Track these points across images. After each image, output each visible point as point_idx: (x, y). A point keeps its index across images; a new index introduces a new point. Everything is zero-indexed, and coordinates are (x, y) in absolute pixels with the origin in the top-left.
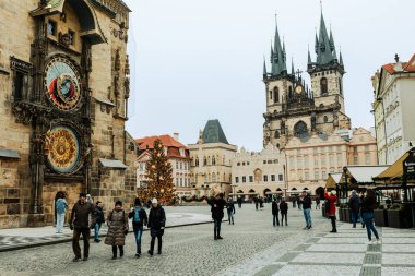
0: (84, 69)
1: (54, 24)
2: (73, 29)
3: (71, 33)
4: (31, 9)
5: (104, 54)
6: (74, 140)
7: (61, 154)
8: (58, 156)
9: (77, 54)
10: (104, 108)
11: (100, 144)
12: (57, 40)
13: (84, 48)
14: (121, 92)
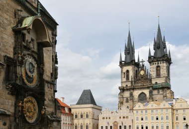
0: (40, 61)
3: (32, 40)
6: (36, 104)
7: (29, 113)
10: (49, 85)
11: (48, 107)
12: (26, 45)
13: (39, 49)
14: (54, 75)
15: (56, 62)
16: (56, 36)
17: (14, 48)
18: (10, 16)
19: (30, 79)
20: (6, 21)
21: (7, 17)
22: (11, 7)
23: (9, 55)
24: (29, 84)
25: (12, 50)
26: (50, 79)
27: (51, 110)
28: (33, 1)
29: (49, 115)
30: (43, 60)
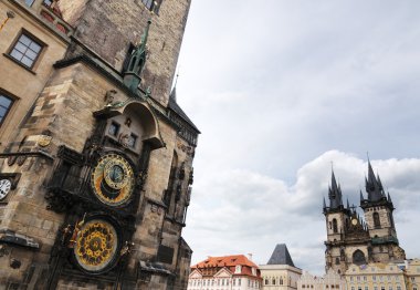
1: (117, 126)
2: (136, 133)
3: (134, 136)
4: (95, 110)
5: (165, 160)
6: (114, 235)
7: (94, 250)
8: (89, 252)
9: (136, 155)
10: (155, 208)
11: (144, 245)
12: (116, 139)
13: (143, 151)
14: (182, 200)
15: (191, 181)
16: (195, 146)
17: (88, 140)
18: (94, 97)
19: (111, 192)
20: (82, 101)
21: (88, 96)
22: (101, 86)
23: (72, 148)
24: (107, 199)
25: (83, 141)
26: (159, 199)
27: (153, 251)
28: (162, 98)
29: (145, 260)
30: (147, 166)
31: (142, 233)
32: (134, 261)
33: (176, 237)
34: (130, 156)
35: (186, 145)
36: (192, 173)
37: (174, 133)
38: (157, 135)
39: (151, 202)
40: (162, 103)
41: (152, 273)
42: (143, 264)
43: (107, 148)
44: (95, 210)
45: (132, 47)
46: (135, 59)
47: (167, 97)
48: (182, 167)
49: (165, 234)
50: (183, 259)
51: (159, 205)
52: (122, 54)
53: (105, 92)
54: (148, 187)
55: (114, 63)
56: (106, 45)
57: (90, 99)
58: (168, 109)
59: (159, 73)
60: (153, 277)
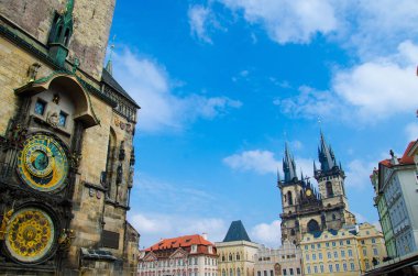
1: (43, 104)
2: (66, 111)
3: (63, 114)
4: (18, 87)
5: (100, 139)
9: (67, 135)
10: (93, 192)
11: (85, 231)
12: (44, 119)
13: (75, 130)
14: (124, 182)
15: (132, 162)
16: (135, 123)
18: (14, 73)
21: (7, 72)
22: (22, 60)
26: (97, 183)
27: (95, 237)
28: (94, 71)
29: (87, 247)
30: (80, 146)
31: (80, 219)
32: (74, 249)
33: (121, 222)
34: (60, 137)
35: (125, 121)
36: (133, 152)
37: (109, 109)
38: (89, 112)
39: (88, 186)
40: (94, 76)
41: (96, 259)
42: (85, 251)
43: (33, 129)
44: (24, 197)
45: (57, 16)
46: (61, 28)
47: (101, 70)
48: (122, 146)
49: (106, 219)
50: (130, 243)
51: (97, 189)
52: (46, 24)
53: (27, 66)
54: (83, 169)
55: (37, 34)
56: (26, 14)
57: (11, 75)
58: (101, 83)
59: (89, 44)
60: (97, 264)
